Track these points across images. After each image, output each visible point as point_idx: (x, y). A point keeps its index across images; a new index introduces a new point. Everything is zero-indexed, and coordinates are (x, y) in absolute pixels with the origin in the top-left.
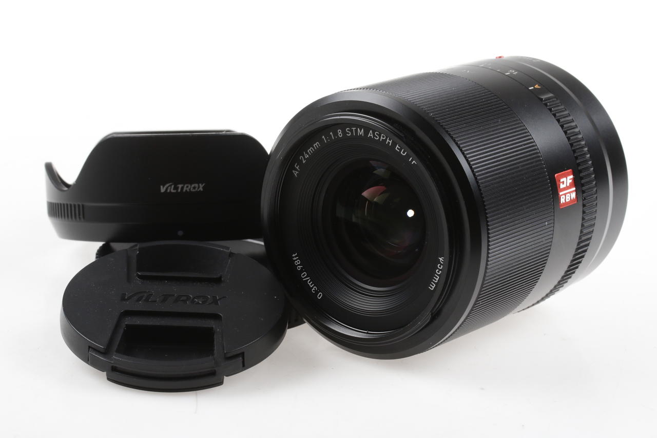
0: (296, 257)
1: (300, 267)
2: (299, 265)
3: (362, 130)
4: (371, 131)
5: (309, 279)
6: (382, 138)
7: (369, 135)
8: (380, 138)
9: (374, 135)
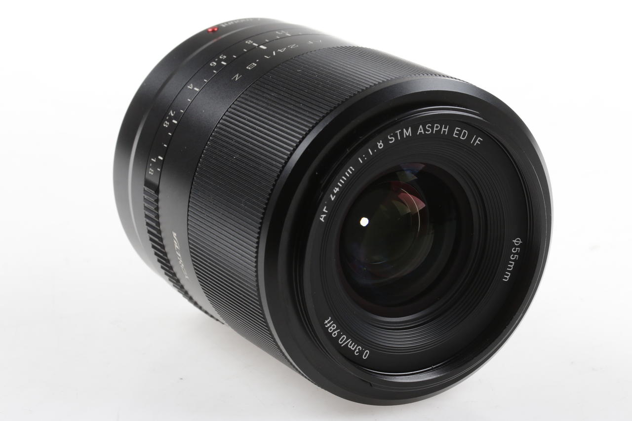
0: (329, 322)
1: (336, 332)
2: (334, 331)
3: (410, 130)
4: (421, 126)
5: (349, 342)
6: (435, 129)
7: (419, 131)
8: (432, 130)
9: (425, 130)
